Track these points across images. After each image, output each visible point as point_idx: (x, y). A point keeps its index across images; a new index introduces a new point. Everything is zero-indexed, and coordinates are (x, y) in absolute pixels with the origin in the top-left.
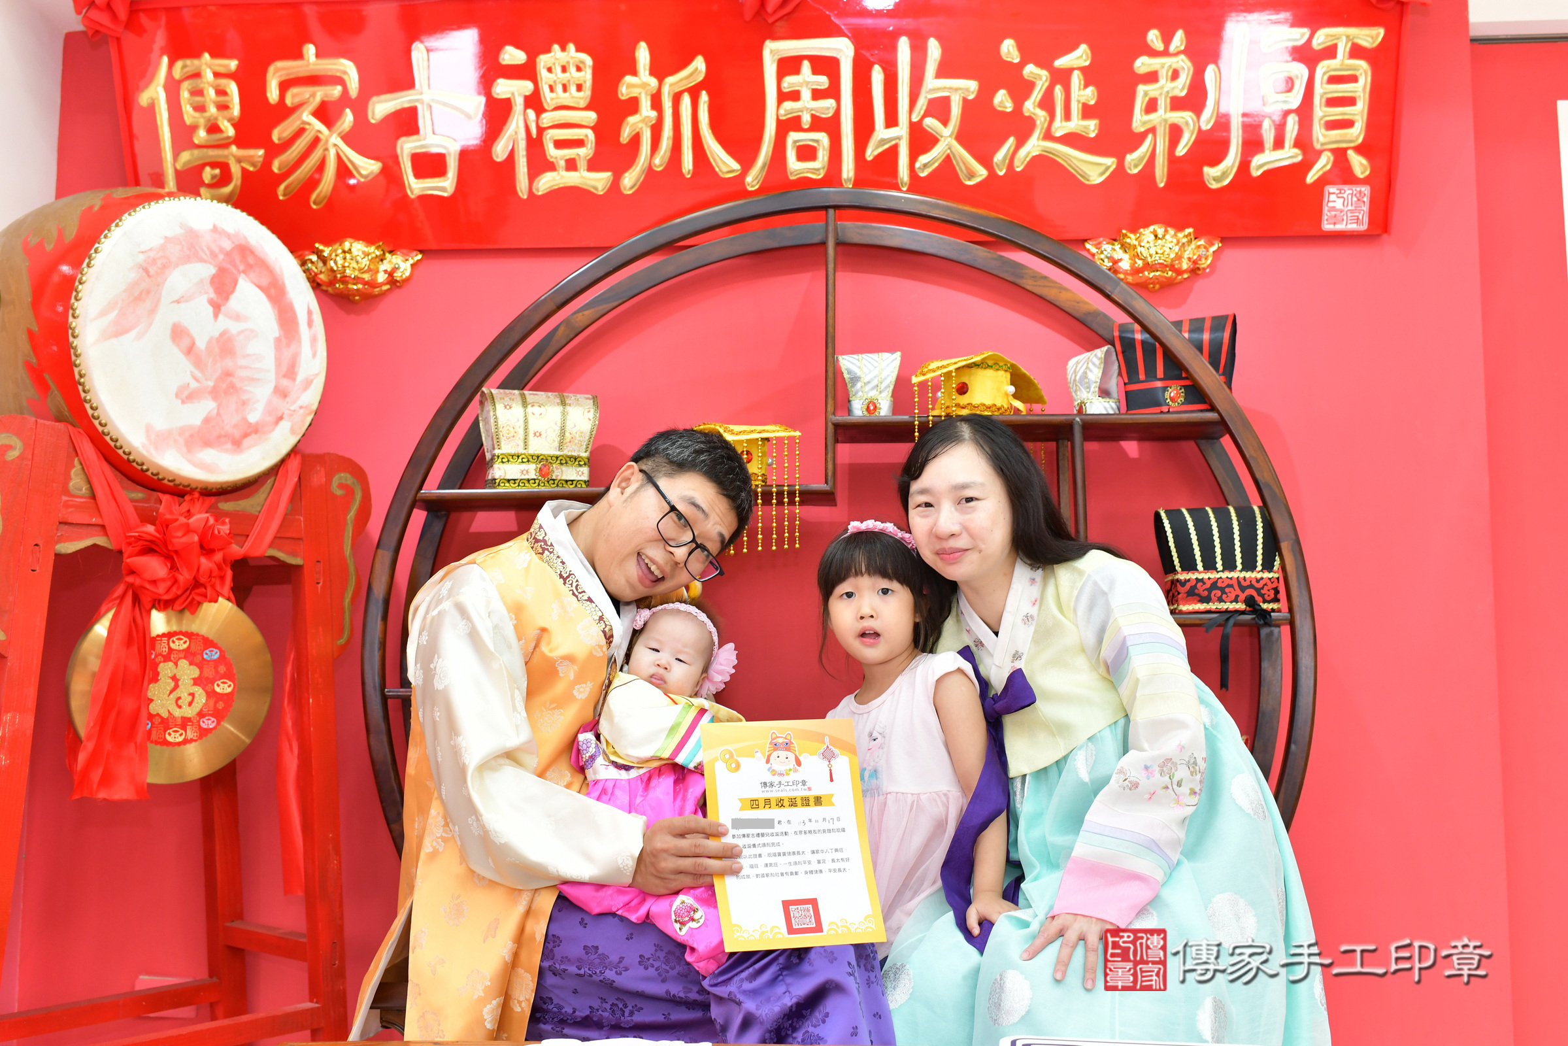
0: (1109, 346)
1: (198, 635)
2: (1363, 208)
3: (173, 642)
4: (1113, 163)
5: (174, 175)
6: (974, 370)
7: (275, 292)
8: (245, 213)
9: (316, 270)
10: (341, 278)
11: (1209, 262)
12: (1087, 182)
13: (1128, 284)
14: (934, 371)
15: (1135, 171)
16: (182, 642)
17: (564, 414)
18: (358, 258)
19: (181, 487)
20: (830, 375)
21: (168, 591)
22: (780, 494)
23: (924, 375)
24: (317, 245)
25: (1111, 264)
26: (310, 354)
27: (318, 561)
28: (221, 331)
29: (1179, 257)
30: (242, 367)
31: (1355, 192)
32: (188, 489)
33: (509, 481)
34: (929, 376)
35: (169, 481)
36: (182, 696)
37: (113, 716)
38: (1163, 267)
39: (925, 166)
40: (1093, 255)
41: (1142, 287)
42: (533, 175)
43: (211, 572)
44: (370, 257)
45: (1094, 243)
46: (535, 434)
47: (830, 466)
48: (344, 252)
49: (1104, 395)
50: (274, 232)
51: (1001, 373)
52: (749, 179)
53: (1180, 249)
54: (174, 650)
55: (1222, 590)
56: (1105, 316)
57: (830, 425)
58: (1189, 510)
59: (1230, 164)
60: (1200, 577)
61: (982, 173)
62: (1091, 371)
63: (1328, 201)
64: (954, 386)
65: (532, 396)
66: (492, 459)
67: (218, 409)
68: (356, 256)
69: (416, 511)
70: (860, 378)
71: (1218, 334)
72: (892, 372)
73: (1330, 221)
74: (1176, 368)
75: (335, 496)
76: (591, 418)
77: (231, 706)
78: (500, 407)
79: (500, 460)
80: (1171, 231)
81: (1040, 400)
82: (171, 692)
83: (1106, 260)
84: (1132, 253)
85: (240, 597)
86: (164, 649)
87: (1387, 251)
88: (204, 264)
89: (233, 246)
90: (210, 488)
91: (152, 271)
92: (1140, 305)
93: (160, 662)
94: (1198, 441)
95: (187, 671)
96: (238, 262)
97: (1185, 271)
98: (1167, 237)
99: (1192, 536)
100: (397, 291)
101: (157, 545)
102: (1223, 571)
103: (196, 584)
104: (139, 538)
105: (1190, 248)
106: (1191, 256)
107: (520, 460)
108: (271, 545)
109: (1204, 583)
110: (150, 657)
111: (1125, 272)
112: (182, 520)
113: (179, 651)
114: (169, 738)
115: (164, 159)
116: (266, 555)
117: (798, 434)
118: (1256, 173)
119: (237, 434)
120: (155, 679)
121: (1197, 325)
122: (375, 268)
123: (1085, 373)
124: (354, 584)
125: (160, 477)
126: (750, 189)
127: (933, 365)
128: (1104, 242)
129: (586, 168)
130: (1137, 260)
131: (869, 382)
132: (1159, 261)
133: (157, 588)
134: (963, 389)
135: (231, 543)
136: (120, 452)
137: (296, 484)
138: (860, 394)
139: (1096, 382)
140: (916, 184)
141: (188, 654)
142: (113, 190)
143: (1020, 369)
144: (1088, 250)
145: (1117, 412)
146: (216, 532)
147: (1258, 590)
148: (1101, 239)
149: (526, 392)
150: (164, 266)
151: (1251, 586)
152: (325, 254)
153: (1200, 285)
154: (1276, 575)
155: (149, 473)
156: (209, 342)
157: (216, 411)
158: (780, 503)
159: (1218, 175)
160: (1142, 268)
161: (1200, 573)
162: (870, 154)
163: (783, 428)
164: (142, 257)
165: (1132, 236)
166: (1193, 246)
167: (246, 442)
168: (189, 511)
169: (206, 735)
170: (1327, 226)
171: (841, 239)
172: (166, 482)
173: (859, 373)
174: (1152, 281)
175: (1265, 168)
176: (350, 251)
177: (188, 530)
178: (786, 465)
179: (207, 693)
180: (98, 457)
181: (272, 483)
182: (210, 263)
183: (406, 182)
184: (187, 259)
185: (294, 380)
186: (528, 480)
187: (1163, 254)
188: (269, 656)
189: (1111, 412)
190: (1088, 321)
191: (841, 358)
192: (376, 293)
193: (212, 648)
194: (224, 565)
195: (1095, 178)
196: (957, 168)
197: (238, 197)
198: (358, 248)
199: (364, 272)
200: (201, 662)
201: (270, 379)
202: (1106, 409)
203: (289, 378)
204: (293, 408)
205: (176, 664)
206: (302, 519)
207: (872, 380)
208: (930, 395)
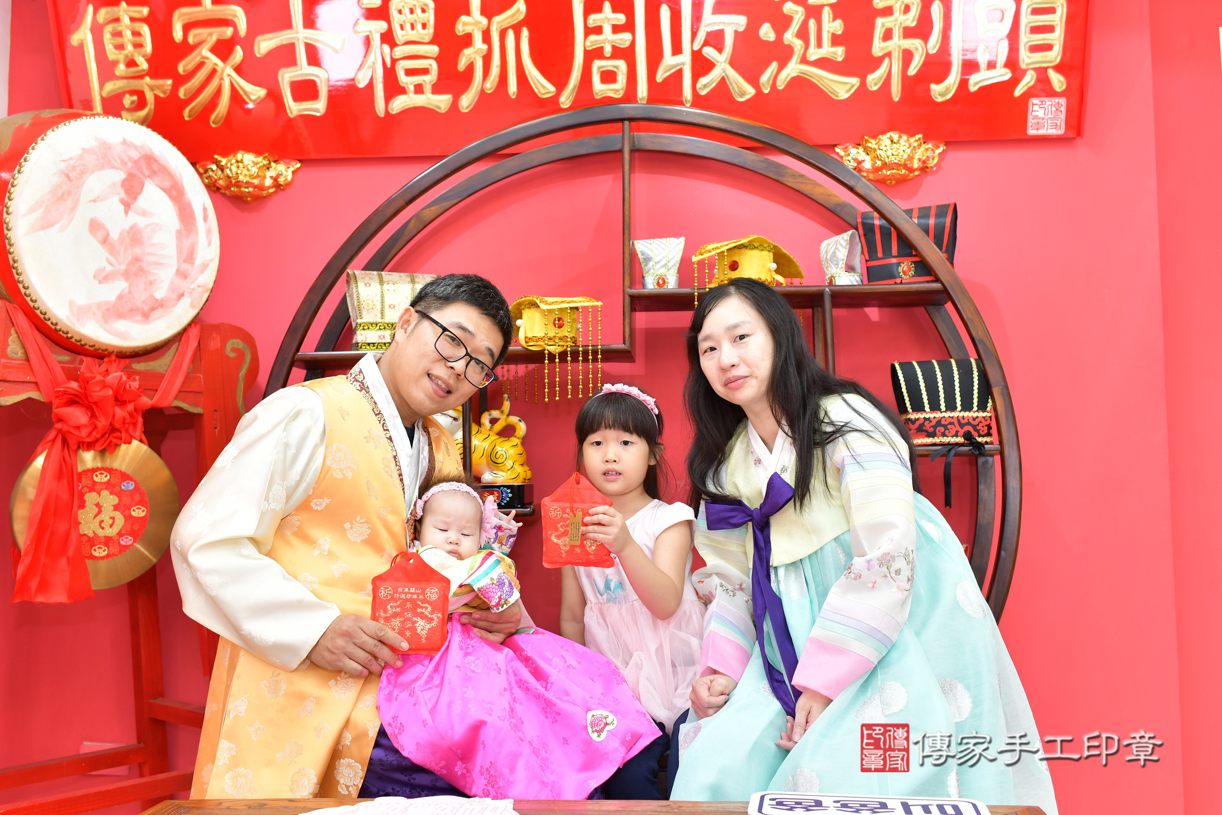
0: (854, 230)
1: (116, 470)
2: (1060, 116)
3: (97, 476)
4: (857, 82)
5: (100, 101)
6: (743, 250)
7: (176, 193)
8: (151, 131)
9: (216, 177)
10: (235, 182)
11: (935, 161)
12: (836, 98)
13: (870, 180)
14: (710, 252)
15: (875, 88)
16: (104, 476)
18: (249, 167)
19: (100, 351)
20: (627, 255)
21: (90, 434)
22: (585, 353)
23: (702, 255)
24: (216, 156)
25: (856, 164)
26: (206, 243)
27: (215, 411)
28: (131, 224)
29: (911, 158)
30: (149, 254)
31: (1054, 103)
32: (106, 352)
33: (369, 344)
34: (706, 256)
35: (90, 346)
36: (105, 519)
37: (47, 535)
38: (897, 166)
39: (705, 86)
40: (842, 157)
41: (881, 183)
43: (124, 419)
44: (258, 166)
45: (842, 147)
46: (390, 306)
47: (628, 329)
48: (237, 162)
49: (850, 270)
50: (174, 145)
51: (765, 253)
52: (562, 99)
53: (912, 152)
54: (97, 482)
55: (945, 427)
56: (851, 207)
57: (627, 296)
58: (918, 363)
59: (952, 82)
60: (927, 416)
61: (751, 91)
62: (839, 251)
63: (1032, 111)
64: (726, 263)
65: (388, 276)
66: (356, 326)
67: (130, 288)
68: (247, 165)
69: (294, 369)
70: (652, 258)
71: (942, 220)
72: (678, 253)
73: (1034, 127)
74: (907, 247)
75: (228, 358)
77: (145, 527)
78: (361, 285)
79: (362, 328)
80: (905, 137)
81: (798, 275)
82: (96, 516)
83: (852, 161)
84: (873, 155)
85: (154, 441)
86: (89, 482)
87: (1081, 152)
88: (116, 170)
89: (140, 155)
90: (124, 351)
91: (72, 176)
92: (877, 196)
93: (86, 492)
94: (927, 307)
95: (109, 500)
96: (144, 168)
97: (916, 170)
98: (901, 141)
99: (920, 383)
100: (281, 194)
101: (80, 398)
102: (945, 412)
103: (112, 429)
104: (65, 393)
105: (920, 151)
106: (921, 157)
107: (378, 327)
108: (176, 398)
109: (931, 422)
110: (78, 488)
111: (868, 171)
112: (100, 378)
113: (102, 483)
114: (95, 554)
115: (92, 89)
116: (173, 405)
117: (600, 303)
118: (973, 88)
119: (146, 308)
120: (82, 505)
121: (924, 213)
122: (263, 174)
123: (834, 252)
125: (83, 343)
126: (563, 107)
127: (710, 247)
128: (850, 147)
129: (431, 91)
130: (877, 161)
131: (659, 262)
132: (896, 161)
133: (80, 432)
134: (734, 266)
135: (141, 396)
136: (49, 323)
137: (196, 348)
138: (652, 271)
139: (843, 260)
140: (698, 101)
141: (108, 486)
142: (43, 111)
143: (781, 250)
144: (838, 154)
145: (860, 283)
146: (128, 387)
147: (974, 427)
148: (848, 144)
149: (382, 273)
150: (82, 172)
151: (969, 423)
152: (223, 164)
153: (928, 180)
154: (989, 415)
155: (73, 340)
156: (121, 234)
157: (127, 290)
158: (586, 360)
159: (942, 91)
160: (881, 167)
161: (927, 413)
162: (660, 77)
163: (588, 299)
164: (63, 165)
165: (872, 141)
166: (922, 149)
167: (153, 314)
168: (107, 370)
169: (125, 551)
170: (1031, 132)
171: (637, 146)
172: (87, 347)
173: (651, 254)
174: (889, 178)
175: (981, 85)
176: (242, 161)
177: (104, 385)
178: (590, 329)
179: (125, 516)
180: (31, 328)
181: (176, 347)
182: (121, 170)
183: (287, 105)
184: (102, 167)
185: (193, 264)
186: (385, 344)
187: (897, 155)
188: (175, 487)
189: (855, 283)
190: (838, 210)
191: (636, 242)
192: (265, 195)
193: (128, 481)
194: (135, 414)
195: (843, 94)
196: (731, 88)
197: (150, 119)
198: (248, 158)
199: (254, 178)
200: (119, 492)
201: (173, 264)
202: (851, 281)
203: (189, 263)
204: (192, 287)
205: (99, 494)
206: (202, 376)
207: (661, 260)
208: (707, 271)
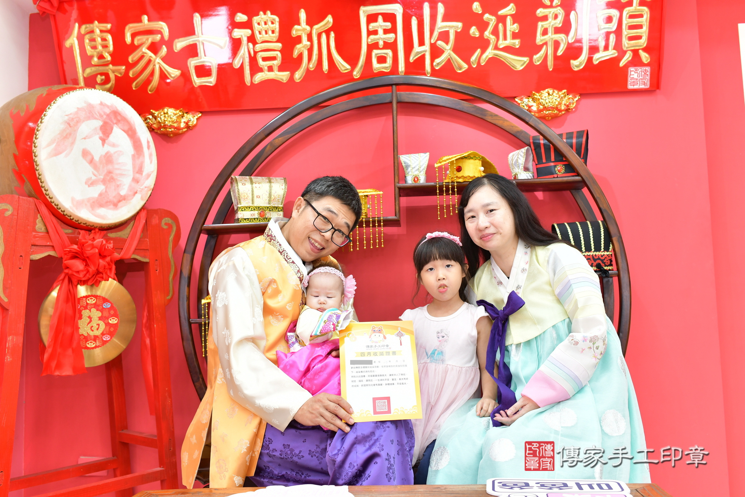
0: (528, 147)
1: (100, 296)
2: (647, 78)
3: (89, 300)
4: (527, 60)
5: (83, 79)
6: (464, 160)
7: (131, 133)
8: (115, 96)
9: (152, 123)
10: (163, 126)
11: (574, 106)
12: (515, 69)
13: (537, 117)
14: (445, 161)
15: (538, 63)
16: (92, 300)
17: (271, 187)
18: (171, 116)
19: (89, 227)
20: (396, 164)
21: (85, 276)
22: (374, 222)
23: (441, 163)
24: (151, 111)
25: (528, 108)
26: (149, 162)
27: (156, 260)
28: (106, 152)
29: (560, 104)
30: (117, 169)
31: (643, 70)
32: (93, 227)
33: (245, 219)
34: (443, 163)
35: (84, 224)
36: (93, 325)
37: (61, 335)
38: (552, 108)
39: (438, 64)
40: (519, 104)
41: (543, 118)
42: (252, 74)
43: (105, 266)
44: (177, 116)
45: (520, 98)
46: (257, 197)
47: (397, 208)
48: (165, 113)
49: (526, 170)
50: (130, 104)
51: (477, 161)
52: (355, 73)
53: (560, 100)
54: (89, 304)
56: (526, 133)
57: (396, 188)
58: (568, 224)
59: (583, 59)
61: (465, 66)
62: (520, 159)
63: (630, 75)
64: (455, 168)
65: (255, 179)
66: (237, 209)
67: (106, 189)
69: (202, 235)
70: (410, 165)
71: (580, 140)
72: (426, 162)
73: (633, 84)
74: (560, 156)
75: (163, 229)
76: (283, 188)
77: (117, 330)
78: (240, 184)
79: (241, 210)
80: (556, 92)
82: (88, 324)
83: (525, 106)
84: (538, 103)
85: (120, 278)
86: (84, 304)
87: (659, 98)
88: (97, 120)
89: (110, 111)
90: (103, 226)
91: (72, 124)
92: (542, 127)
93: (83, 310)
94: (572, 191)
95: (96, 314)
96: (113, 118)
97: (563, 110)
99: (570, 236)
100: (190, 132)
101: (78, 254)
103: (98, 272)
104: (70, 252)
105: (565, 99)
106: (566, 103)
107: (250, 209)
110: (78, 307)
111: (535, 112)
112: (90, 242)
113: (91, 304)
114: (88, 346)
115: (78, 72)
116: (132, 257)
117: (381, 193)
118: (596, 62)
119: (115, 201)
120: (80, 318)
121: (570, 135)
122: (179, 121)
123: (517, 160)
124: (174, 270)
125: (79, 222)
126: (355, 78)
127: (445, 158)
128: (524, 98)
129: (277, 70)
130: (540, 106)
131: (414, 167)
132: (551, 106)
133: (79, 274)
134: (459, 169)
135: (114, 252)
136: (60, 211)
137: (145, 224)
138: (410, 173)
139: (522, 164)
141: (96, 306)
142: (52, 86)
143: (486, 159)
144: (517, 102)
145: (533, 178)
146: (107, 247)
147: (602, 261)
148: (523, 96)
149: (252, 177)
150: (77, 122)
151: (599, 259)
152: (156, 115)
153: (570, 117)
154: (611, 253)
155: (74, 220)
156: (100, 157)
157: (104, 191)
158: (374, 226)
159: (578, 64)
160: (543, 109)
162: (412, 59)
163: (374, 190)
164: (66, 118)
165: (537, 94)
167: (120, 204)
168: (94, 238)
169: (106, 344)
170: (630, 87)
171: (399, 100)
172: (82, 224)
173: (409, 163)
174: (547, 115)
175: (600, 60)
176: (167, 113)
177: (93, 247)
178: (376, 208)
179: (105, 323)
180: (49, 213)
181: (133, 224)
182: (100, 120)
183: (193, 80)
184: (88, 118)
185: (142, 174)
186: (255, 219)
187: (552, 102)
188: (134, 306)
189: (530, 178)
190: (518, 135)
191: (401, 156)
192: (181, 133)
193: (106, 303)
194: (111, 263)
195: (519, 67)
196: (453, 65)
197: (112, 89)
198: (171, 111)
199: (174, 123)
200: (102, 309)
201: (130, 174)
202: (527, 177)
203: (140, 173)
204: (142, 188)
205: (90, 310)
206: (148, 240)
207: (416, 166)
208: (444, 172)
